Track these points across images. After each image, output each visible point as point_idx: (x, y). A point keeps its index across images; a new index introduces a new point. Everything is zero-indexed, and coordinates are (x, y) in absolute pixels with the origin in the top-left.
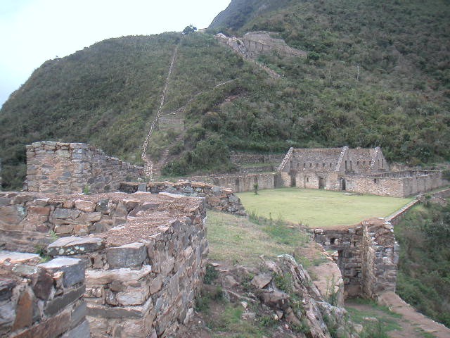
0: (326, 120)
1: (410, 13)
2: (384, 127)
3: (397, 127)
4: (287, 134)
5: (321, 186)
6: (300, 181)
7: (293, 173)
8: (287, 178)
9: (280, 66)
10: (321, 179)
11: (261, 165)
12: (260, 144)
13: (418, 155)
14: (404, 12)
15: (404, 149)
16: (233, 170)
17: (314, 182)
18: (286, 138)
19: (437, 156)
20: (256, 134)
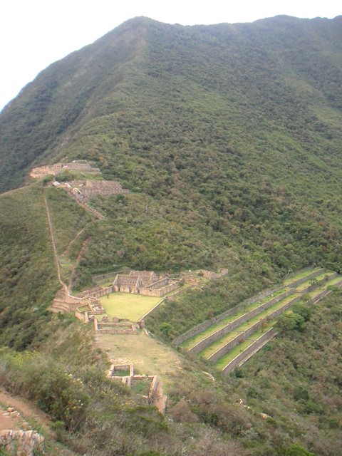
0: (130, 250)
1: (192, 112)
2: (158, 251)
3: (164, 252)
4: (113, 261)
5: (130, 291)
6: (122, 290)
7: (119, 285)
8: (117, 288)
9: (103, 209)
10: (130, 288)
11: (104, 280)
12: (102, 270)
13: (173, 268)
14: (188, 110)
15: (166, 265)
16: (95, 285)
17: (127, 290)
18: (112, 264)
19: (182, 268)
20: (100, 264)
